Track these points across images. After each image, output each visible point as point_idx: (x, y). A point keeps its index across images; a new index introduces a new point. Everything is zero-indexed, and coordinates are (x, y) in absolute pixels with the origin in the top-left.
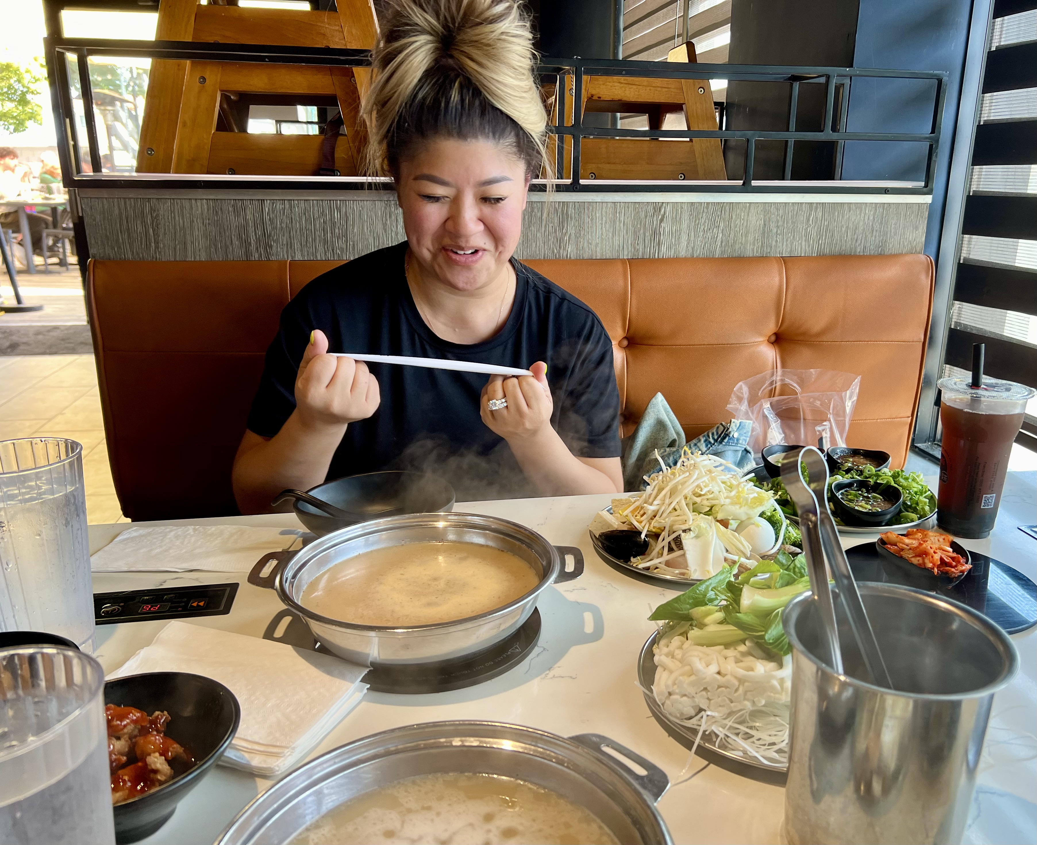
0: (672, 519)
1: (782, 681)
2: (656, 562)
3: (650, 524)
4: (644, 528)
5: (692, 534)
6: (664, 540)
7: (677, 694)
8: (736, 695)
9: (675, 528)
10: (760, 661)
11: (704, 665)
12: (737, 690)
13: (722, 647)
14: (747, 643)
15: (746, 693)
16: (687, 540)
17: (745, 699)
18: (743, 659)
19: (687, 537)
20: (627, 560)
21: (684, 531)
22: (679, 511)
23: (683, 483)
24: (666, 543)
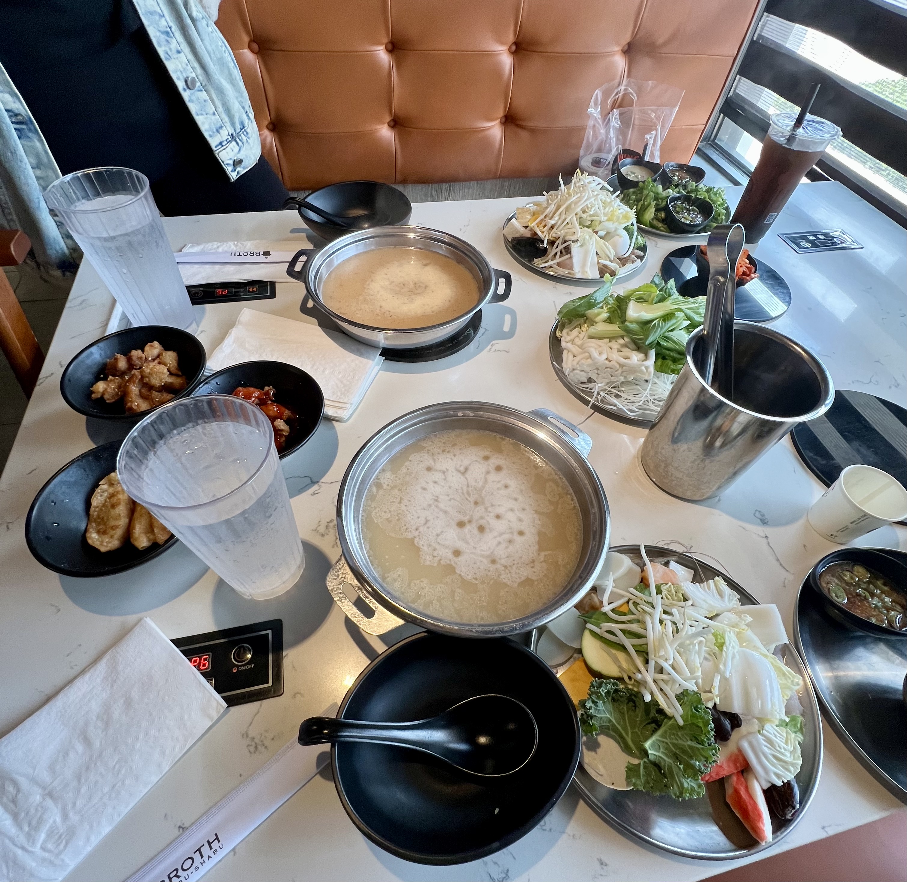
0: (566, 231)
1: (647, 368)
2: (550, 263)
3: (549, 234)
4: (545, 237)
5: (579, 244)
6: (557, 247)
7: (578, 370)
8: (616, 373)
9: (567, 238)
10: (634, 352)
11: (598, 353)
12: (616, 371)
13: (608, 340)
14: (625, 338)
15: (622, 372)
16: (575, 248)
17: (621, 375)
18: (622, 350)
19: (575, 246)
20: (530, 261)
21: (573, 241)
22: (570, 224)
23: (576, 203)
24: (558, 249)
